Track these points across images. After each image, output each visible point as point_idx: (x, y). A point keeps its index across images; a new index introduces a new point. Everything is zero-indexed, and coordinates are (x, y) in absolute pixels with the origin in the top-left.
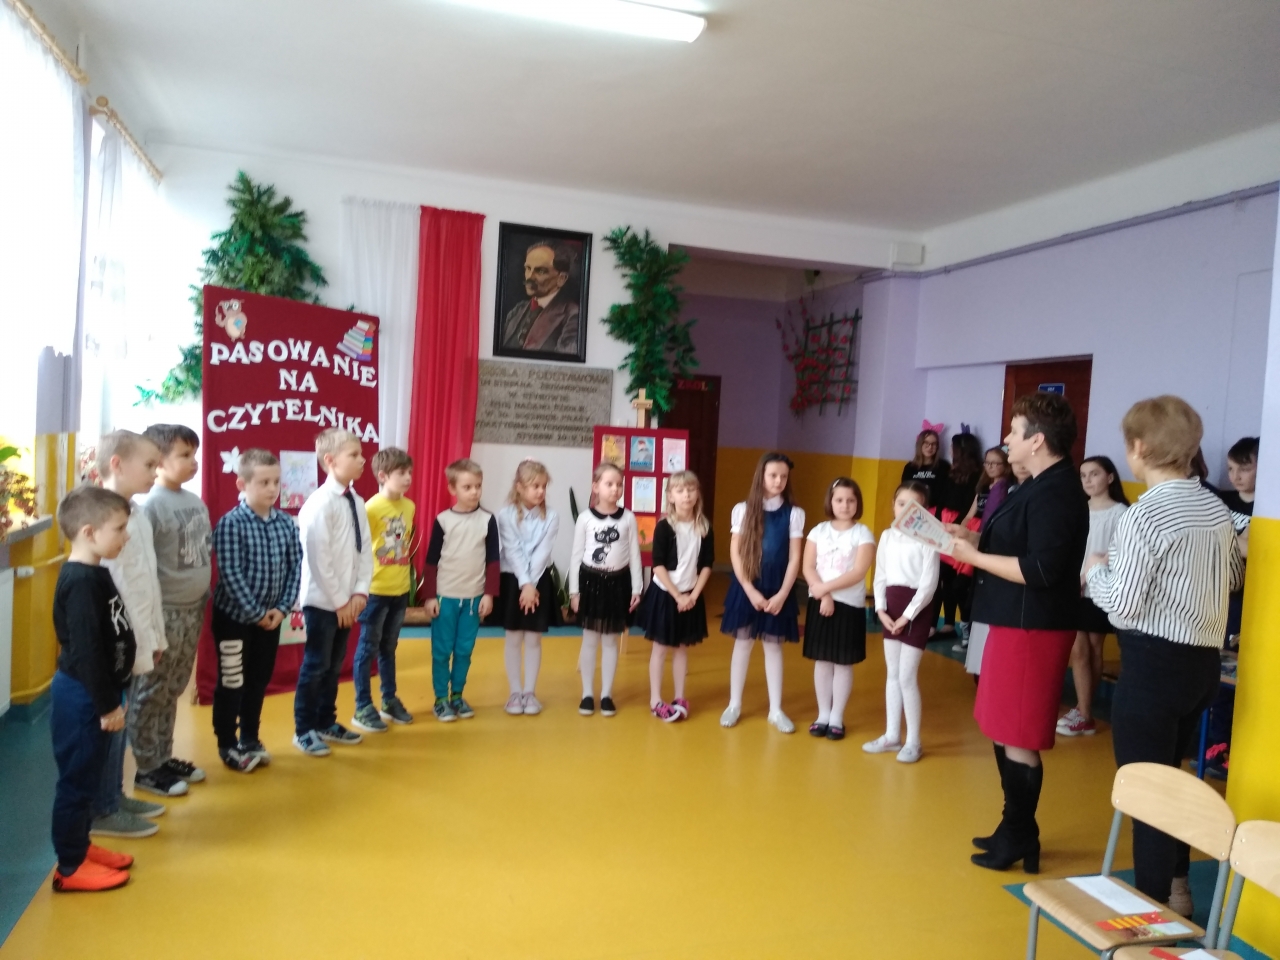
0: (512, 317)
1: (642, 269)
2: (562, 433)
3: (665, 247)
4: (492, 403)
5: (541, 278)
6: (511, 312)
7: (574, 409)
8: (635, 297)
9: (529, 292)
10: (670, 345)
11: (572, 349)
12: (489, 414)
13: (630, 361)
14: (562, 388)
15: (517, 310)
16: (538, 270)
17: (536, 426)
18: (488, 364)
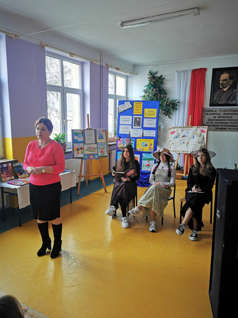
2: (230, 127)
4: (209, 120)
5: (224, 83)
6: (215, 94)
7: (234, 120)
9: (221, 87)
11: (234, 102)
12: (208, 123)
14: (230, 114)
15: (217, 93)
17: (221, 126)
18: (208, 109)
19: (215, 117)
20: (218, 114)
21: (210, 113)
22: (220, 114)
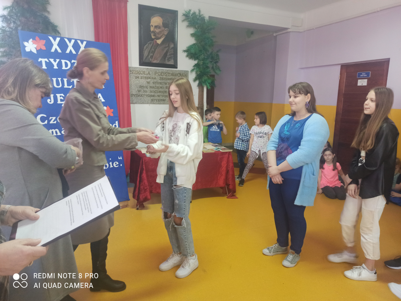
0: (147, 48)
1: (198, 27)
3: (207, 18)
4: (141, 87)
5: (157, 30)
6: (146, 46)
8: (196, 40)
9: (153, 37)
10: (211, 60)
11: (171, 62)
12: (139, 91)
13: (195, 68)
14: (169, 79)
16: (156, 27)
17: (159, 96)
19: (148, 83)
20: (152, 78)
22: (155, 78)
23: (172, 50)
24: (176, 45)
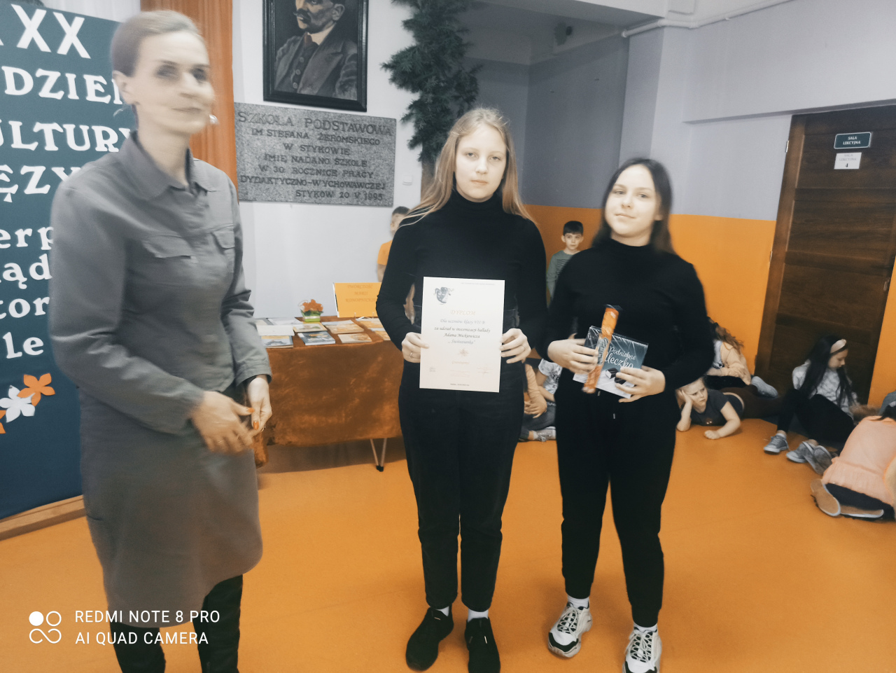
0: (284, 55)
2: (344, 191)
9: (302, 25)
11: (351, 95)
12: (263, 168)
14: (343, 139)
15: (289, 46)
17: (316, 183)
18: (259, 110)
19: (288, 147)
20: (299, 135)
21: (271, 127)
22: (306, 136)
23: (352, 62)
24: (364, 50)
